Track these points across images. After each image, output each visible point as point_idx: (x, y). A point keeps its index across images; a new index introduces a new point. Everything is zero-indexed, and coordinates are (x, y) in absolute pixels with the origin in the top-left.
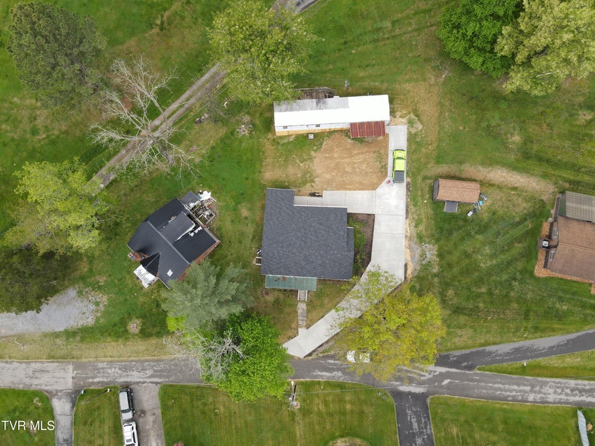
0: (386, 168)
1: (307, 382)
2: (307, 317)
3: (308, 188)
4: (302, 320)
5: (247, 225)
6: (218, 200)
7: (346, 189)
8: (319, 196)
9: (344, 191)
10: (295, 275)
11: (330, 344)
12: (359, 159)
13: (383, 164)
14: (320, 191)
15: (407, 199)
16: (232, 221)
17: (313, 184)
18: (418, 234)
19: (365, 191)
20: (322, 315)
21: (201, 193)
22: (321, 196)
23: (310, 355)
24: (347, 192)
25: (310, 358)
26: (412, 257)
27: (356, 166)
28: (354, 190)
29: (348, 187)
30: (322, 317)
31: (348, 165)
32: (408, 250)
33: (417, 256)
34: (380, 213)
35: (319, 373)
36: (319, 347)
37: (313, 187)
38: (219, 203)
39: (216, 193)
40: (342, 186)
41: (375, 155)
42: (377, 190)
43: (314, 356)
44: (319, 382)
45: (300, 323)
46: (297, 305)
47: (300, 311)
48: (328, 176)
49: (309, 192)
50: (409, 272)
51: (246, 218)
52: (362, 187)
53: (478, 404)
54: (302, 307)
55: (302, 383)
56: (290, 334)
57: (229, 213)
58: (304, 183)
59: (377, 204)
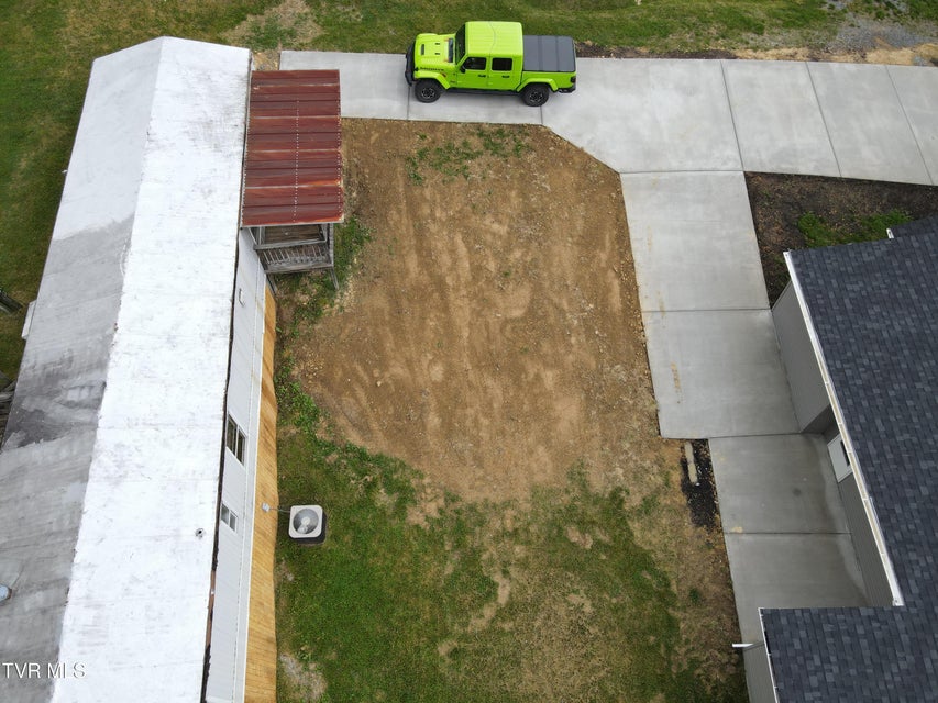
0: (500, 130)
7: (633, 309)
9: (647, 319)
13: (476, 143)
15: (639, 55)
22: (700, 445)
24: (645, 305)
31: (490, 305)
32: (871, 56)
33: (884, 28)
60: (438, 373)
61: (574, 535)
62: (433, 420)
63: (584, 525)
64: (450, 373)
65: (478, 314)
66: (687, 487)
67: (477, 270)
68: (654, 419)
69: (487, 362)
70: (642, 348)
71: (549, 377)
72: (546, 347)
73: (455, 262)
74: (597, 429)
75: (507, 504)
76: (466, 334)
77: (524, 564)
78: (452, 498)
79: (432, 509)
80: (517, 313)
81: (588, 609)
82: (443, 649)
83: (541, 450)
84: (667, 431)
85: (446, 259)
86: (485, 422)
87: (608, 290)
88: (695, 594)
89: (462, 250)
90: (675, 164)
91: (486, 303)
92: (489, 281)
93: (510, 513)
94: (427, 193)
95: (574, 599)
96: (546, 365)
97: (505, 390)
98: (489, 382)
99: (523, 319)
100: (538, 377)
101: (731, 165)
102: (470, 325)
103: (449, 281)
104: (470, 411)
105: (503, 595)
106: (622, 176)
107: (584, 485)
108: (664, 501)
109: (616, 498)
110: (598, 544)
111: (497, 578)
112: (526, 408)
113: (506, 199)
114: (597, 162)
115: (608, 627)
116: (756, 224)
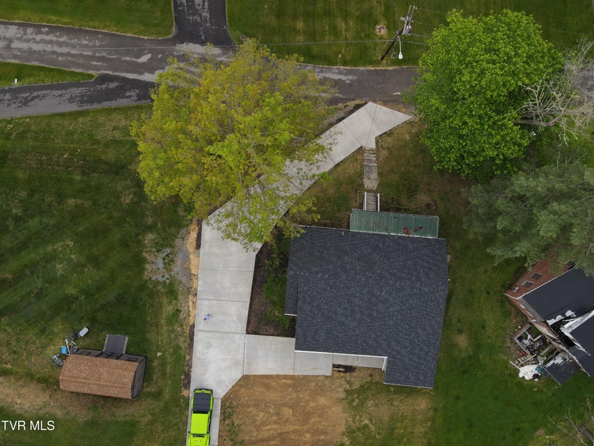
0: (223, 413)
1: (364, 65)
2: (362, 166)
3: (357, 381)
4: (370, 161)
5: (459, 321)
6: (508, 362)
7: (292, 377)
8: (339, 366)
9: (296, 374)
10: (389, 237)
11: (326, 122)
12: (269, 430)
13: (227, 422)
14: (337, 375)
15: (191, 359)
16: (484, 327)
17: (348, 387)
18: (176, 299)
19: (260, 374)
20: (339, 169)
21: (535, 376)
22: (334, 366)
23: (357, 107)
24: (292, 374)
25: (358, 102)
26: (187, 259)
27: (275, 418)
28: (278, 376)
29: (289, 382)
30: (338, 164)
31: (288, 419)
32: (194, 271)
33: (179, 261)
34: (237, 336)
35: (343, 78)
36: (344, 118)
37: (349, 383)
38: (506, 358)
39: (510, 375)
40: (298, 382)
41: (241, 437)
42: (240, 376)
43: (352, 104)
44: (345, 64)
45: (373, 157)
46: (379, 185)
47: (374, 175)
48: (322, 401)
49: (355, 374)
50: (194, 235)
51: (460, 331)
52: (265, 380)
53: (96, 23)
54: (371, 182)
55: (371, 63)
56: (389, 139)
57: (490, 341)
58: (363, 390)
59: (242, 351)
60: (308, 436)
61: (355, 403)
62: (322, 437)
63: (353, 400)
64: (308, 432)
65: (290, 423)
66: (345, 372)
67: (276, 423)
68: (326, 377)
69: (306, 421)
70: (305, 377)
71: (312, 404)
72: (302, 404)
73: (272, 429)
74: (328, 393)
75: (346, 420)
76: (296, 427)
77: (361, 416)
78: (344, 434)
79: (346, 439)
80: (291, 411)
81: (372, 402)
82: (378, 437)
83: (332, 409)
84: (330, 374)
85: (272, 432)
86: (323, 423)
87: (285, 384)
88: (370, 376)
89: (268, 427)
90: (241, 356)
91: (287, 420)
92: (280, 419)
93: (348, 419)
94: (247, 438)
95: (369, 405)
96: (308, 405)
97: (314, 417)
98: (312, 421)
99: (293, 409)
100: (311, 408)
101: (243, 338)
102: (294, 425)
103: (279, 431)
104: (320, 427)
105: (367, 422)
106: (245, 374)
107: (343, 399)
108: (348, 379)
109: (347, 391)
110: (357, 398)
111: (363, 423)
112: (320, 411)
113: (250, 412)
114: (239, 381)
115: (376, 398)
116: (266, 335)
